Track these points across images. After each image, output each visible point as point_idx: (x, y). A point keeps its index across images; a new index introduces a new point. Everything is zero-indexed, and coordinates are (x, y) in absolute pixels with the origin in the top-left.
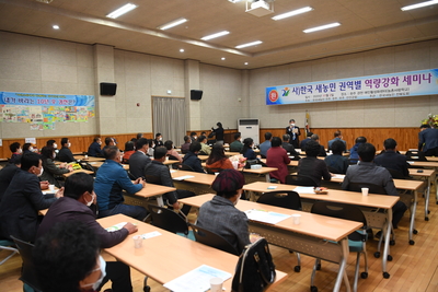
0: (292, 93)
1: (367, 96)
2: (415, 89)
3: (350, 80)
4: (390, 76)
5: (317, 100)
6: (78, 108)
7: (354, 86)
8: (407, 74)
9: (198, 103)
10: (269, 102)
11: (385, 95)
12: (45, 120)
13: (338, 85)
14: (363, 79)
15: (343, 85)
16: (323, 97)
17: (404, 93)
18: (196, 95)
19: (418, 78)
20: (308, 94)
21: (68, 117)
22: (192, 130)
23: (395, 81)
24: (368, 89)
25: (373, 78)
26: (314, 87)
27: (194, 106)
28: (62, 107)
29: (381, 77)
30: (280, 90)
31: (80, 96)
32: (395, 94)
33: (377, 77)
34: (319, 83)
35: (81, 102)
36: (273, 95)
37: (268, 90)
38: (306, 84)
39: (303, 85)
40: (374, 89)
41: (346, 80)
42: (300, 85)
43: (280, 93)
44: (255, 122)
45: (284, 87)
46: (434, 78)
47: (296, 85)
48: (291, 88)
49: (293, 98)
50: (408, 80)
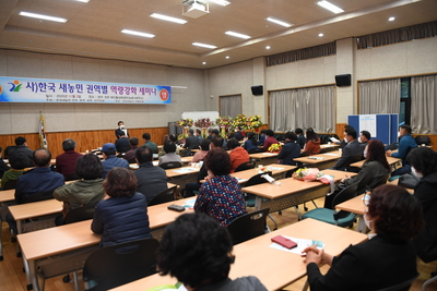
1: (113, 101)
2: (149, 99)
3: (98, 84)
4: (131, 86)
5: (62, 100)
7: (101, 90)
8: (142, 86)
11: (127, 101)
13: (85, 87)
14: (109, 85)
15: (90, 88)
16: (69, 97)
17: (140, 101)
19: (149, 91)
20: (50, 92)
23: (134, 90)
24: (114, 94)
25: (117, 85)
26: (57, 86)
29: (124, 85)
30: (5, 83)
32: (134, 101)
33: (121, 85)
34: (63, 82)
38: (47, 81)
39: (43, 81)
40: (118, 95)
41: (93, 83)
42: (38, 81)
45: (12, 79)
46: (158, 92)
47: (31, 80)
48: (24, 82)
49: (25, 95)
50: (142, 90)
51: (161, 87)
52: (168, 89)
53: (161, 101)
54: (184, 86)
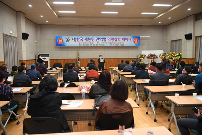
0: (71, 41)
1: (108, 45)
2: (126, 43)
3: (101, 37)
4: (117, 37)
5: (85, 45)
7: (103, 40)
8: (123, 37)
9: (26, 41)
10: (57, 44)
11: (115, 45)
13: (95, 39)
14: (107, 37)
15: (98, 39)
16: (89, 44)
17: (122, 45)
19: (127, 39)
20: (81, 42)
23: (119, 39)
24: (109, 42)
25: (111, 37)
26: (84, 39)
29: (114, 37)
30: (64, 38)
32: (119, 45)
34: (86, 37)
36: (60, 41)
37: (57, 38)
38: (80, 37)
39: (78, 37)
40: (111, 42)
41: (99, 37)
42: (76, 37)
43: (65, 40)
44: (47, 55)
45: (67, 37)
46: (132, 40)
47: (74, 37)
48: (71, 38)
49: (72, 43)
50: (124, 40)
51: (134, 37)
52: (139, 38)
53: (134, 45)
54: (148, 36)
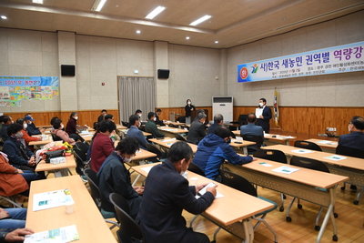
1: (336, 70)
3: (317, 52)
5: (283, 75)
6: (43, 87)
7: (322, 59)
9: (166, 81)
10: (240, 80)
11: (357, 68)
12: (12, 98)
13: (304, 58)
14: (331, 51)
15: (310, 59)
18: (164, 74)
20: (275, 70)
21: (33, 96)
22: (158, 107)
24: (338, 61)
25: (342, 48)
26: (281, 63)
27: (162, 85)
28: (28, 87)
29: (352, 46)
30: (250, 67)
31: (44, 77)
33: (347, 47)
34: (285, 58)
35: (46, 82)
36: (244, 72)
38: (273, 60)
39: (270, 60)
40: (344, 60)
41: (313, 53)
42: (267, 61)
43: (250, 69)
47: (263, 62)
48: (259, 64)
49: (261, 75)
